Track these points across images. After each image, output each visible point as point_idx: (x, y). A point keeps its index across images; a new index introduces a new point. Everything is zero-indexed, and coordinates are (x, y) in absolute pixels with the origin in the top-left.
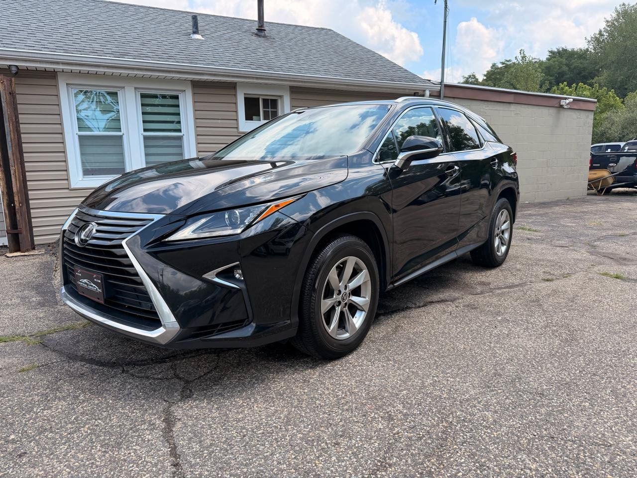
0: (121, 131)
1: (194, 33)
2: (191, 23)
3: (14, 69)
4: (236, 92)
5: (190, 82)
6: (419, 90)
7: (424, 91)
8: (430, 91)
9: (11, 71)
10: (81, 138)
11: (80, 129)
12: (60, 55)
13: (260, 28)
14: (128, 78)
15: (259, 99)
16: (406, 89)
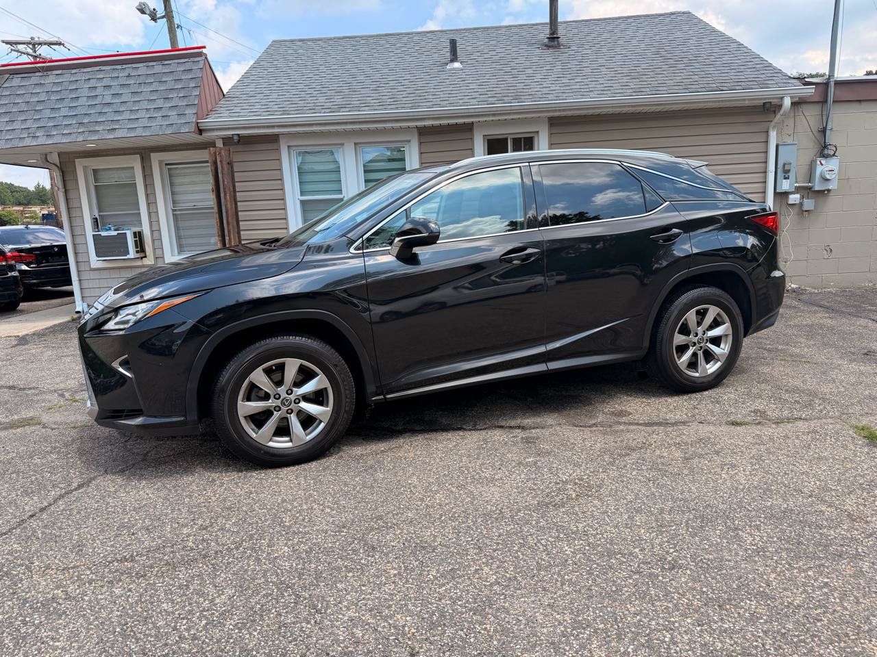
0: (341, 194)
1: (452, 61)
2: (448, 49)
3: (236, 138)
4: (473, 135)
5: (416, 129)
6: (773, 98)
7: (782, 98)
8: (791, 97)
9: (233, 140)
10: (303, 203)
11: (302, 193)
12: (278, 118)
13: (552, 36)
14: (346, 134)
15: (507, 139)
16: (745, 100)
